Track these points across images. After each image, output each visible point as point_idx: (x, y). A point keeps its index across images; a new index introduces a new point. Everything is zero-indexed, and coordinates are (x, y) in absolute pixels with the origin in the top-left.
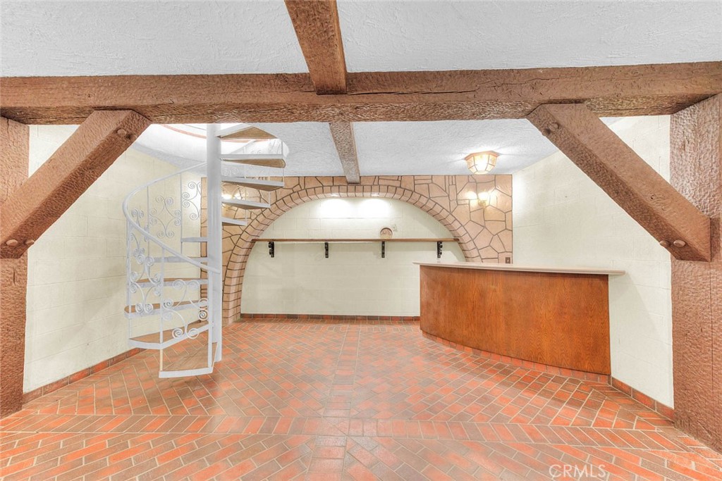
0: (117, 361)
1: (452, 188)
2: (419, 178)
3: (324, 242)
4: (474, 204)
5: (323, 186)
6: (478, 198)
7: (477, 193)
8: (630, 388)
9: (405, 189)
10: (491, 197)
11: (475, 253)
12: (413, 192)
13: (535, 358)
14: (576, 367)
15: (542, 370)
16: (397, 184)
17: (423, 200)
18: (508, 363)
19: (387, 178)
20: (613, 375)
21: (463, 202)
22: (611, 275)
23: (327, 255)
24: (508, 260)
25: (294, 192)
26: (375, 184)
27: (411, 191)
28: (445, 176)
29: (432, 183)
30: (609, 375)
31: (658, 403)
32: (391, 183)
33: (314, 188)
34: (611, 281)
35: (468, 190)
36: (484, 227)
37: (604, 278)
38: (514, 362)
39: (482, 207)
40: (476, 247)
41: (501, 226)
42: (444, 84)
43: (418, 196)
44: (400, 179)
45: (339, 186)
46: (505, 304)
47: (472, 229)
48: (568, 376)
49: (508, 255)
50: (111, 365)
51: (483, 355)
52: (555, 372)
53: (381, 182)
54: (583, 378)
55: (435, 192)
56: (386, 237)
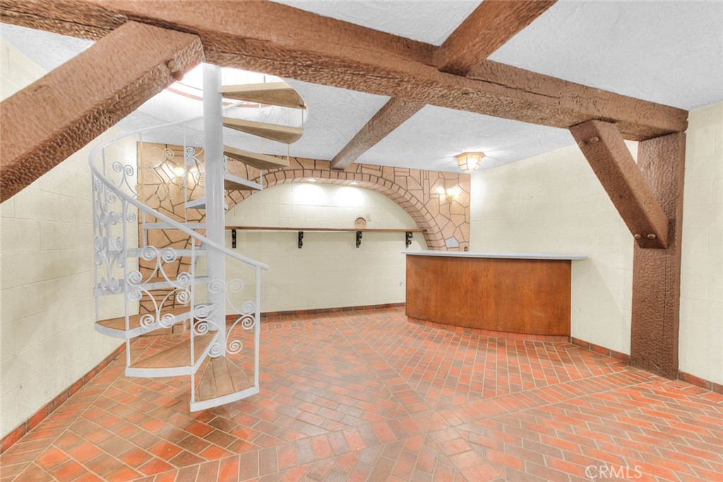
0: (59, 405)
1: (426, 182)
2: (398, 170)
3: (298, 231)
4: (443, 198)
5: (303, 169)
6: (446, 194)
7: (445, 188)
8: (588, 343)
9: (386, 180)
10: (455, 192)
11: (442, 243)
12: (393, 183)
13: (519, 330)
14: (548, 333)
15: (524, 339)
16: (379, 174)
17: (402, 192)
18: (496, 336)
19: (371, 167)
20: (572, 335)
21: (434, 196)
22: (574, 260)
23: (300, 245)
24: (466, 249)
25: (269, 173)
26: (358, 171)
27: (391, 181)
28: (420, 171)
29: (410, 175)
30: (569, 336)
31: (612, 351)
32: (372, 172)
33: (294, 170)
34: (573, 265)
35: (439, 186)
36: (450, 220)
37: (569, 262)
38: (502, 335)
39: (449, 201)
40: (443, 238)
41: (461, 219)
42: (540, 85)
43: (397, 187)
44: (381, 169)
45: (321, 171)
46: (495, 287)
47: (441, 221)
48: (542, 340)
49: (466, 244)
50: (51, 412)
51: (474, 332)
52: (532, 339)
53: (364, 171)
54: (553, 340)
55: (413, 186)
56: (360, 227)
